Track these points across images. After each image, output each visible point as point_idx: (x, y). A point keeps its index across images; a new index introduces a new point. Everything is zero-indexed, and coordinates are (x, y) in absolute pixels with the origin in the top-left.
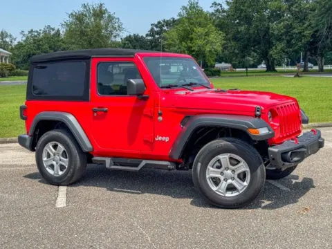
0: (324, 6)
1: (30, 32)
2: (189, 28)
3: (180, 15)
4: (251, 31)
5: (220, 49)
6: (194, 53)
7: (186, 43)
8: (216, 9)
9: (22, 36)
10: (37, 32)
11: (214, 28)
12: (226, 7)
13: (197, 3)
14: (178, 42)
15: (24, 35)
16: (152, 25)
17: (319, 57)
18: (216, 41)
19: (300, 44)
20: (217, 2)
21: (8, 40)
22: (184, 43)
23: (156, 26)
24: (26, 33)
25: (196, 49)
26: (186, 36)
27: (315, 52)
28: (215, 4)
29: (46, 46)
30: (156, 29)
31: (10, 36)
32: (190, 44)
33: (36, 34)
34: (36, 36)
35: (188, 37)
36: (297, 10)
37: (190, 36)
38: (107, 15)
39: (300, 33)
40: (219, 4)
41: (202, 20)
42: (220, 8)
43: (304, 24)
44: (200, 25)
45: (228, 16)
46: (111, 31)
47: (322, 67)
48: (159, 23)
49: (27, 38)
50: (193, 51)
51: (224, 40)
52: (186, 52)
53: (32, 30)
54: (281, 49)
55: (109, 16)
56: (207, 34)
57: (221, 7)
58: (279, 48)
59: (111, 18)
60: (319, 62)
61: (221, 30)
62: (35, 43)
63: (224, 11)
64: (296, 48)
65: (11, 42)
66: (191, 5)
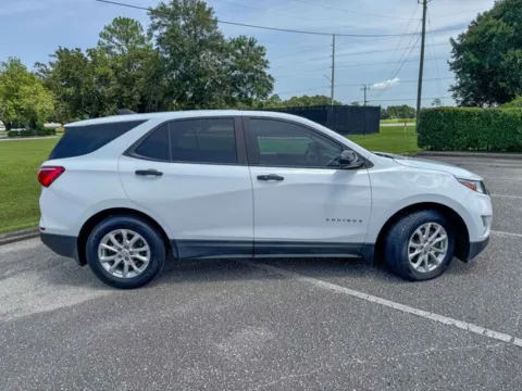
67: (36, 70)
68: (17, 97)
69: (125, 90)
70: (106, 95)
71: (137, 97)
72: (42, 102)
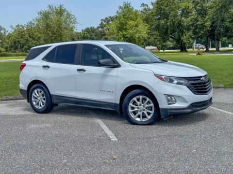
0: (218, 5)
1: (17, 26)
2: (124, 22)
3: (117, 12)
4: (168, 24)
5: (146, 36)
6: (127, 39)
7: (122, 32)
8: (144, 8)
9: (11, 29)
10: (22, 26)
11: (142, 21)
12: (151, 7)
13: (130, 4)
14: (116, 31)
15: (13, 28)
16: (101, 20)
17: (216, 41)
18: (143, 30)
19: (202, 32)
20: (145, 3)
21: (2, 32)
22: (120, 32)
23: (105, 21)
24: (14, 26)
25: (128, 36)
26: (122, 27)
27: (213, 37)
28: (143, 5)
29: (27, 36)
30: (104, 23)
31: (4, 29)
32: (125, 33)
33: (21, 27)
34: (21, 29)
35: (123, 28)
36: (200, 8)
37: (125, 27)
38: (65, 13)
39: (202, 24)
40: (146, 5)
41: (133, 16)
42: (147, 8)
43: (205, 18)
44: (132, 19)
45: (152, 13)
46: (68, 24)
47: (219, 48)
48: (106, 19)
49: (15, 30)
50: (127, 37)
51: (149, 29)
52: (122, 38)
53: (18, 25)
54: (190, 36)
55: (68, 14)
56: (137, 26)
57: (147, 6)
58: (187, 35)
59: (69, 15)
60: (216, 45)
61: (147, 23)
62: (19, 34)
63: (149, 10)
64: (200, 35)
65: (5, 33)
66: (125, 5)
67: (141, 9)
68: (126, 29)
69: (200, 19)
70: (185, 24)
71: (208, 23)
72: (140, 32)
